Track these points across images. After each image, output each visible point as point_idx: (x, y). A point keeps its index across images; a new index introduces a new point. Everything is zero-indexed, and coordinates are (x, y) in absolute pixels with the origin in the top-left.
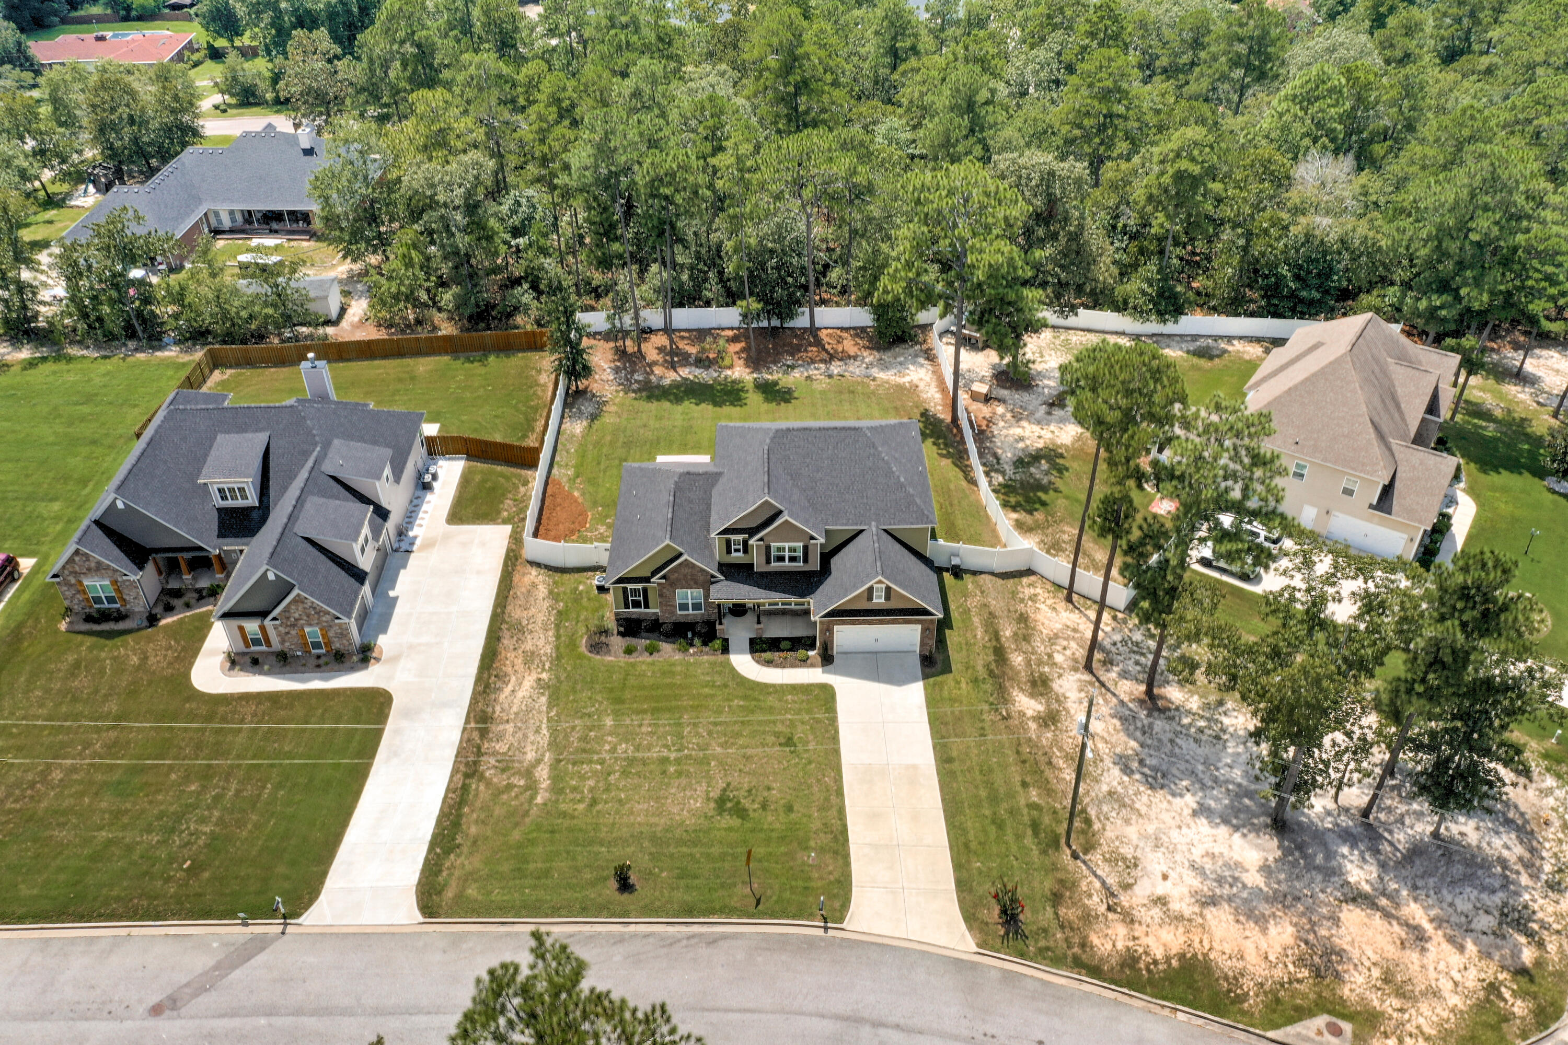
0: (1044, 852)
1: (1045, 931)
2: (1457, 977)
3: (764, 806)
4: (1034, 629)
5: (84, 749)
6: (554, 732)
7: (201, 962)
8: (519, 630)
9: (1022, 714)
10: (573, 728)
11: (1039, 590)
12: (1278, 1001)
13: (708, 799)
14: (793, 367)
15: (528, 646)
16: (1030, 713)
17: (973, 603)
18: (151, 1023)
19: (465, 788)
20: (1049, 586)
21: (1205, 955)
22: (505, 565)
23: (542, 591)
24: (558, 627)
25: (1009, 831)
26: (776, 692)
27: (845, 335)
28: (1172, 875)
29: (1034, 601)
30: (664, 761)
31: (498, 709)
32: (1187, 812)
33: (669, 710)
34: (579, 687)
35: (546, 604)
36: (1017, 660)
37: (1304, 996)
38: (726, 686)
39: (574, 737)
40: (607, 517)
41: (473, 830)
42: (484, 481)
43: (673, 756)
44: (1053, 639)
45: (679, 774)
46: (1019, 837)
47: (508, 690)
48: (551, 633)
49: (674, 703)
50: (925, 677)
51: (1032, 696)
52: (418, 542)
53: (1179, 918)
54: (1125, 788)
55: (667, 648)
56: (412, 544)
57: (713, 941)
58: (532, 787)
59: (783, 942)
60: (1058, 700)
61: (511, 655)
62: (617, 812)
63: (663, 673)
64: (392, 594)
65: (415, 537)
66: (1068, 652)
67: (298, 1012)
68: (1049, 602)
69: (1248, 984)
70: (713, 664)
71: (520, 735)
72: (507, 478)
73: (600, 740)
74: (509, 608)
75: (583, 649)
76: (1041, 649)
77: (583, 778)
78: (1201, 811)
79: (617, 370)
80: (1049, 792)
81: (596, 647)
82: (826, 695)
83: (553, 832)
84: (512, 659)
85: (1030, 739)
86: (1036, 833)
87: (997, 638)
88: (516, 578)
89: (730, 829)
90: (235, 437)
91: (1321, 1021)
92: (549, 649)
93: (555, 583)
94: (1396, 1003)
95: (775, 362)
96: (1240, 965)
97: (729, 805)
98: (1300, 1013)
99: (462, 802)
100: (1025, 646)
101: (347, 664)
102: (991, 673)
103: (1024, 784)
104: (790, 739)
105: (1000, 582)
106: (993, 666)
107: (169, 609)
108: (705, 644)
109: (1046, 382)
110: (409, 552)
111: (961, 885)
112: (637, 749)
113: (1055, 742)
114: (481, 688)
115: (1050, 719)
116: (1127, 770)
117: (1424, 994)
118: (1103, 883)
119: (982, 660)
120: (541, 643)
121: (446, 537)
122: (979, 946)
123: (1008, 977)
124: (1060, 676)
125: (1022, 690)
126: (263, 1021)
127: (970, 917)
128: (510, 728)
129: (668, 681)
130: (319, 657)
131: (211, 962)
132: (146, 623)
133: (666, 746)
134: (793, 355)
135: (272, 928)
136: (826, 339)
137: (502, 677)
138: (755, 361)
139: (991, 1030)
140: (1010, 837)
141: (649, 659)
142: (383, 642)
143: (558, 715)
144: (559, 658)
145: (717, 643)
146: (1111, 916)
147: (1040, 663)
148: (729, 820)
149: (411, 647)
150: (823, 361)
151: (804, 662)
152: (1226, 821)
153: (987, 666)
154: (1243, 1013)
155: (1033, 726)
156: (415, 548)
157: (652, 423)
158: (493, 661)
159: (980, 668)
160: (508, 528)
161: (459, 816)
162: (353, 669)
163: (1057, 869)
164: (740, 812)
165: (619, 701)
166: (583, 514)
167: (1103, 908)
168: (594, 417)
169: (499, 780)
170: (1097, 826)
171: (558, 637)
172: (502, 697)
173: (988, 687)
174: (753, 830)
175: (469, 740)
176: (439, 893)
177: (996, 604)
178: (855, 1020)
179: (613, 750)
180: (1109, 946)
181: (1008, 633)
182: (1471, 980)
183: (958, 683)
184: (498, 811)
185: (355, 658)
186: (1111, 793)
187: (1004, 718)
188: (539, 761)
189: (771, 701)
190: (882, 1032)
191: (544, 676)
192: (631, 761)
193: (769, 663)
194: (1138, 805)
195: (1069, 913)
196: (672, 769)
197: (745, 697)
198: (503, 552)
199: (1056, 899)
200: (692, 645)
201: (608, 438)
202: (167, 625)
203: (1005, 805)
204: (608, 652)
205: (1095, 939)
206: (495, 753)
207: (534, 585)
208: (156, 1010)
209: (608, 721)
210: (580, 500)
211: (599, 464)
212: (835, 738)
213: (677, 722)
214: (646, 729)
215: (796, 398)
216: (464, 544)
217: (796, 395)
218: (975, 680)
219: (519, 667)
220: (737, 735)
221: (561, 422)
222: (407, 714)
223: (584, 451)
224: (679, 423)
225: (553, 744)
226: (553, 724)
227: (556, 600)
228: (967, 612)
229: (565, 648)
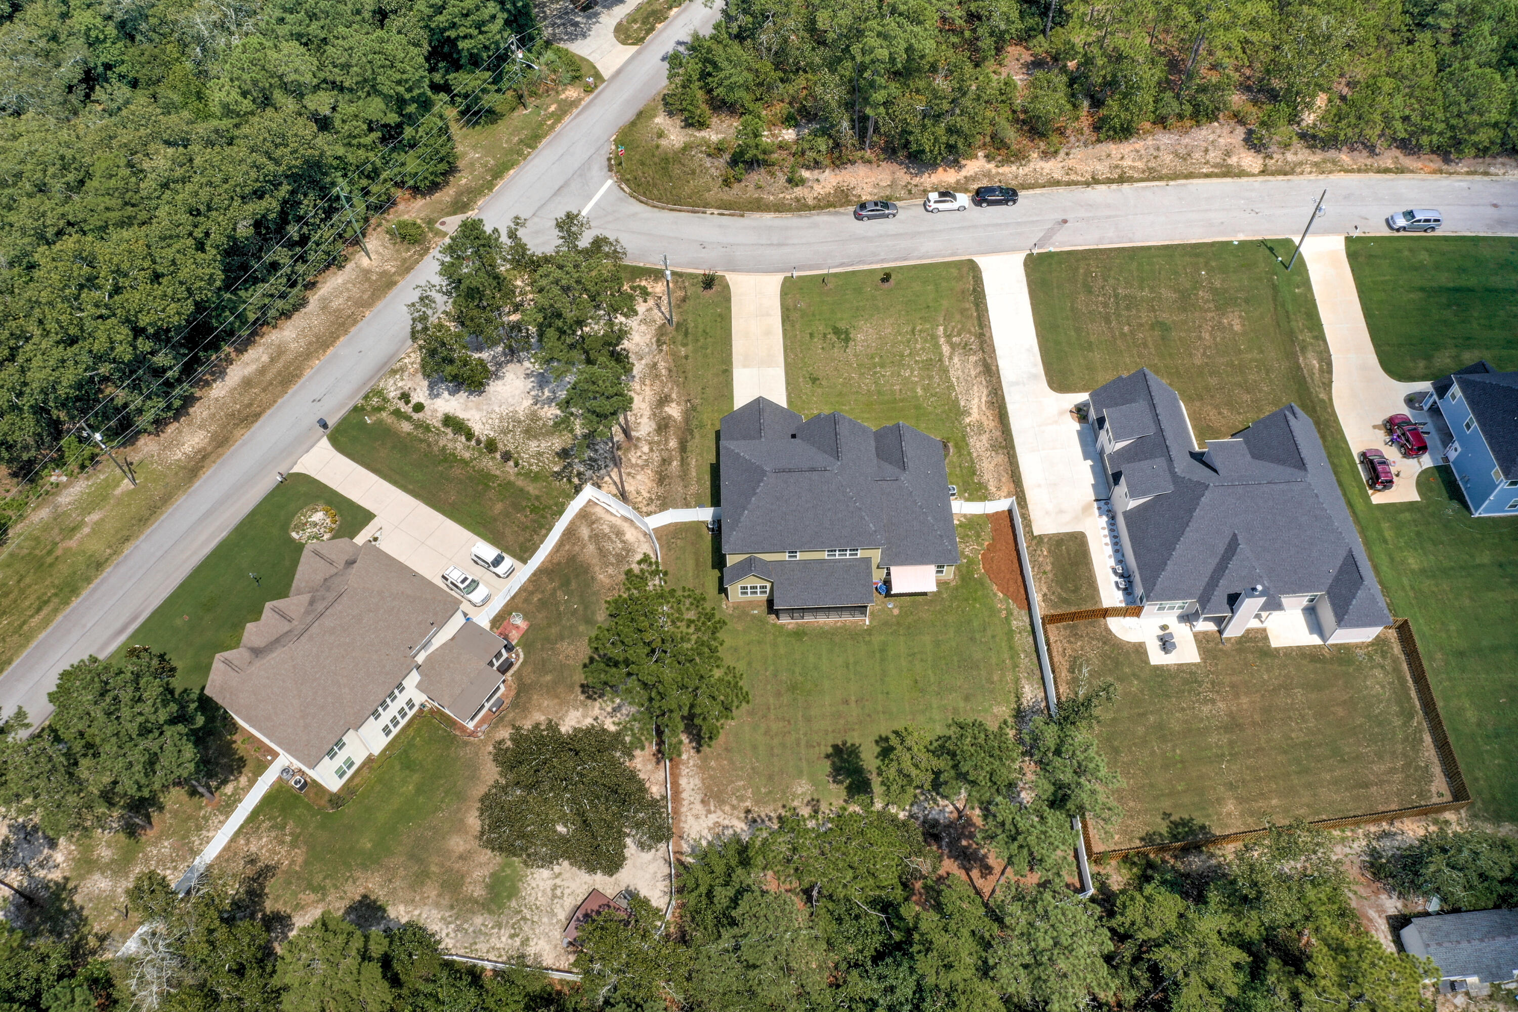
3: (825, 335)
6: (948, 378)
8: (994, 447)
9: (678, 404)
10: (939, 385)
13: (854, 340)
15: (985, 438)
16: (674, 405)
18: (1064, 217)
19: (981, 328)
22: (1023, 492)
23: (992, 488)
24: (972, 463)
29: (651, 499)
30: (882, 366)
31: (984, 382)
33: (886, 402)
34: (944, 415)
35: (986, 478)
36: (673, 444)
39: (937, 379)
40: (968, 566)
41: (967, 305)
42: (1078, 588)
43: (878, 369)
44: (645, 465)
45: (872, 357)
46: (696, 327)
47: (984, 399)
48: (975, 455)
49: (884, 407)
51: (669, 417)
52: (1096, 512)
56: (1099, 508)
57: (842, 265)
58: (948, 337)
59: (811, 268)
60: (655, 415)
64: (1090, 462)
65: (1100, 515)
68: (640, 499)
74: (1007, 460)
75: (950, 444)
77: (923, 349)
80: (674, 355)
81: (941, 445)
83: (928, 307)
84: (990, 423)
86: (687, 330)
87: (682, 460)
89: (841, 320)
92: (972, 441)
97: (843, 337)
99: (979, 318)
100: (665, 455)
102: (691, 432)
103: (686, 357)
104: (813, 383)
110: (1097, 500)
111: (728, 300)
112: (899, 375)
113: (663, 384)
115: (663, 401)
119: (694, 444)
121: (1077, 519)
122: (724, 276)
127: (727, 287)
128: (973, 373)
137: (990, 404)
140: (701, 327)
142: (1075, 426)
144: (964, 437)
148: (842, 325)
153: (693, 437)
155: (674, 396)
156: (1095, 506)
158: (1000, 412)
159: (697, 435)
160: (1036, 533)
161: (977, 310)
163: (681, 312)
164: (837, 331)
165: (917, 407)
166: (988, 570)
167: (663, 297)
169: (966, 336)
170: (654, 340)
171: (970, 454)
172: (985, 393)
173: (695, 422)
174: (829, 319)
175: (991, 357)
176: (969, 268)
177: (678, 487)
178: (780, 245)
181: (675, 463)
183: (713, 425)
184: (958, 317)
187: (689, 400)
188: (950, 358)
192: (900, 364)
199: (684, 300)
203: (700, 344)
208: (1065, 221)
209: (919, 391)
210: (995, 587)
211: (993, 637)
212: (788, 383)
213: (879, 393)
214: (897, 387)
215: (828, 756)
216: (1061, 512)
217: (827, 766)
218: (701, 426)
219: (984, 419)
220: (843, 385)
221: (1046, 698)
222: (1035, 377)
223: (1012, 658)
224: (935, 703)
225: (946, 371)
226: (951, 387)
227: (980, 483)
228: (699, 480)
229: (962, 445)
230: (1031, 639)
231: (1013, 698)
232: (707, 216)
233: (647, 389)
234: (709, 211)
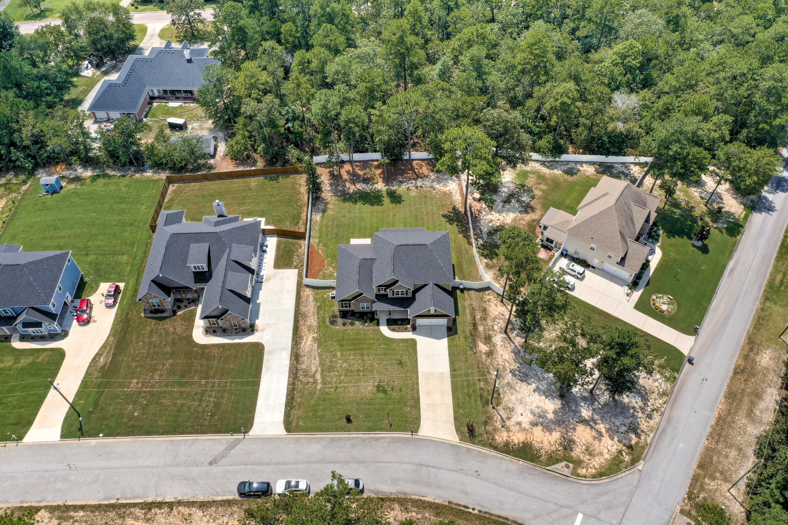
0: (483, 406)
1: (481, 434)
2: (610, 448)
3: (392, 389)
4: (488, 315)
5: (163, 367)
6: (321, 359)
7: (221, 448)
8: (305, 316)
9: (481, 352)
10: (327, 357)
11: (491, 297)
12: (551, 457)
13: (374, 386)
14: (401, 182)
15: (308, 323)
16: (483, 351)
17: (467, 303)
18: (210, 468)
19: (294, 384)
20: (495, 295)
21: (531, 442)
22: (297, 288)
23: (311, 298)
24: (318, 313)
25: (473, 398)
26: (396, 342)
27: (423, 164)
28: (524, 414)
29: (489, 302)
30: (358, 370)
31: (301, 351)
32: (532, 390)
33: (359, 349)
34: (327, 339)
35: (313, 304)
36: (481, 328)
37: (560, 455)
38: (379, 339)
39: (327, 361)
40: (332, 263)
41: (298, 400)
42: (285, 247)
43: (361, 369)
44: (494, 319)
45: (364, 375)
46: (476, 401)
47: (303, 342)
48: (316, 316)
49: (361, 346)
50: (448, 336)
51: (485, 344)
52: (264, 277)
53: (524, 430)
54: (513, 381)
55: (357, 323)
56: (262, 279)
57: (377, 439)
58: (315, 382)
59: (399, 439)
60: (494, 346)
61: (303, 328)
62: (344, 392)
63: (357, 334)
64: (258, 302)
65: (263, 275)
66: (499, 325)
67: (253, 464)
68: (495, 302)
69: (543, 452)
70: (374, 330)
71: (309, 361)
72: (294, 245)
73: (336, 362)
74: (301, 307)
75: (328, 323)
76: (490, 324)
77: (332, 378)
78: (537, 390)
79: (331, 185)
80: (487, 383)
81: (333, 322)
82: (413, 343)
83: (324, 400)
84: (304, 329)
85: (483, 362)
86: (481, 399)
87: (475, 319)
88: (301, 294)
89: (381, 398)
90: (197, 245)
91: (563, 464)
92: (315, 324)
93: (316, 294)
94: (588, 457)
95: (395, 180)
96: (541, 445)
97: (381, 389)
98: (558, 461)
99: (293, 389)
100: (484, 323)
101: (247, 332)
102: (471, 334)
103: (479, 380)
104: (401, 361)
105: (477, 293)
106: (472, 331)
107: (179, 307)
108: (371, 322)
109: (504, 189)
110: (261, 282)
111: (456, 419)
112: (349, 365)
113: (491, 363)
114: (294, 343)
115: (490, 354)
116: (514, 375)
117: (597, 454)
118: (501, 417)
119: (469, 328)
120: (313, 321)
121: (275, 275)
122: (460, 440)
123: (468, 450)
124: (496, 335)
125: (481, 341)
126: (243, 467)
127: (458, 430)
128: (306, 358)
129: (358, 337)
130: (236, 329)
131: (224, 448)
132: (172, 314)
133: (359, 364)
134: (402, 175)
135: (241, 436)
136: (416, 167)
137: (301, 338)
138: (388, 180)
139: (462, 468)
140: (472, 401)
141: (351, 328)
142: (258, 322)
143: (321, 352)
144: (320, 327)
145: (375, 322)
146: (503, 429)
147: (489, 330)
148: (381, 395)
149: (268, 325)
150: (414, 179)
151: (406, 330)
152: (544, 393)
153: (470, 331)
154: (540, 461)
155: (484, 356)
156: (264, 280)
157: (347, 214)
158: (297, 331)
159: (468, 332)
160: (296, 271)
161: (293, 395)
162: (249, 334)
163: (487, 413)
164: (385, 392)
165: (342, 345)
166: (323, 261)
167: (500, 426)
168: (324, 211)
169: (304, 380)
170: (502, 396)
171: (318, 318)
172: (302, 345)
173: (470, 340)
174: (389, 399)
175: (293, 365)
176: (291, 424)
177: (475, 304)
178: (421, 465)
179: (341, 366)
180: (501, 440)
181: (478, 317)
182: (614, 450)
183: (460, 338)
184: (306, 393)
185: (249, 330)
186: (508, 383)
187: (475, 353)
188: (317, 371)
189: (394, 346)
190: (429, 468)
191: (315, 335)
192: (347, 371)
193: (393, 330)
194: (516, 388)
195: (489, 428)
196: (361, 374)
197: (385, 344)
198: (296, 281)
199: (486, 423)
200: (366, 322)
201: (330, 223)
202: (180, 315)
203: (472, 389)
204: (337, 325)
205: (497, 437)
206: (302, 369)
207: (308, 296)
208: (211, 464)
209: (339, 354)
210: (322, 254)
211: (328, 236)
212: (416, 362)
213: (362, 355)
214: (352, 357)
215: (403, 201)
216: (281, 279)
217: (403, 199)
218: (465, 337)
219: (306, 332)
220: (383, 360)
221: (311, 215)
222: (270, 353)
223: (322, 229)
224: (357, 215)
225: (321, 364)
226: (320, 355)
227: (317, 302)
228: (464, 307)
229: (321, 323)
230: (312, 234)
231: (325, 216)
232: (477, 508)
233: (501, 363)
234: (476, 512)
